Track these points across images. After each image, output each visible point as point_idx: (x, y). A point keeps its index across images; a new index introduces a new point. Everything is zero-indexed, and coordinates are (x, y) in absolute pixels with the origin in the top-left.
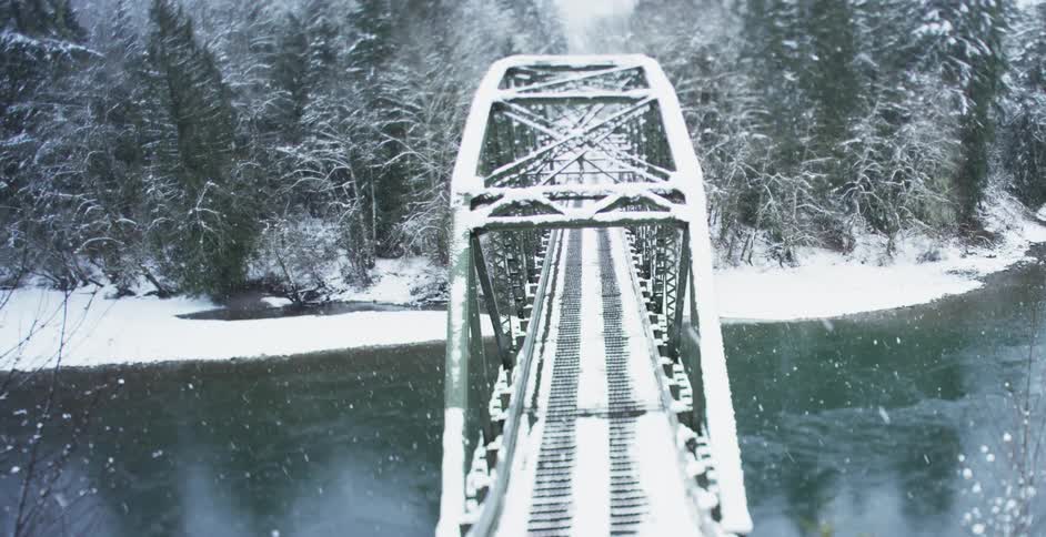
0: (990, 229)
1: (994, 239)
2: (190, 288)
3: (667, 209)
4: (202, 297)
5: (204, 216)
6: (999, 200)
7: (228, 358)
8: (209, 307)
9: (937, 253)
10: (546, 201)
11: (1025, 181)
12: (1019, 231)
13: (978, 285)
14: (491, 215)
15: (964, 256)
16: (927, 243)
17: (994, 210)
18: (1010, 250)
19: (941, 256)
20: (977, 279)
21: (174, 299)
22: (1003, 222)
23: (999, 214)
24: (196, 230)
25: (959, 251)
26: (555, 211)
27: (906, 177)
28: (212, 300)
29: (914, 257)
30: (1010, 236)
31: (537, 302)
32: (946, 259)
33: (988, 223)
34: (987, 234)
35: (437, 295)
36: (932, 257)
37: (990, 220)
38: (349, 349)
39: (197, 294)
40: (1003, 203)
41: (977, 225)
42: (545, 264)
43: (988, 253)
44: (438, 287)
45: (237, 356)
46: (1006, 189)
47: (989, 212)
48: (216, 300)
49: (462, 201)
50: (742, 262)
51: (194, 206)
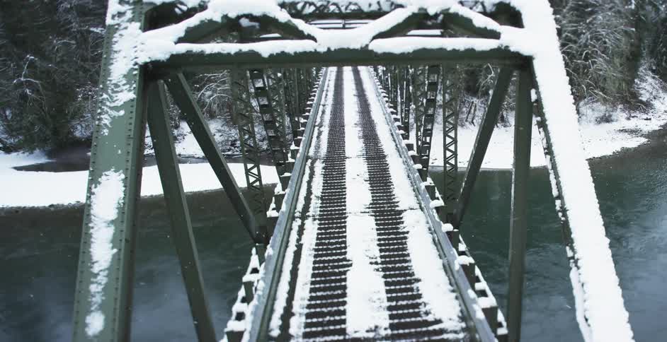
0: (644, 99)
1: (646, 106)
2: (26, 145)
3: (495, 35)
4: (37, 151)
5: (30, 85)
6: (647, 77)
7: (47, 205)
8: (43, 160)
9: (610, 116)
10: (283, 16)
11: (664, 64)
12: (661, 100)
13: (644, 140)
14: (180, 40)
15: (628, 119)
16: (601, 109)
17: (644, 85)
18: (660, 114)
19: (613, 118)
20: (642, 136)
21: (14, 154)
22: (651, 93)
23: (648, 88)
24: (24, 96)
25: (625, 115)
26: (300, 35)
27: (593, 57)
28: (46, 155)
29: (593, 119)
30: (656, 103)
31: (297, 168)
32: (617, 121)
33: (641, 94)
34: (641, 102)
35: (229, 150)
36: (606, 119)
37: (642, 92)
38: (152, 196)
39: (31, 151)
40: (650, 80)
41: (635, 95)
42: (309, 126)
43: (645, 116)
44: (230, 143)
45: (55, 203)
46: (649, 70)
47: (641, 86)
48: (49, 154)
49: (129, 15)
50: (467, 123)
51: (20, 76)
